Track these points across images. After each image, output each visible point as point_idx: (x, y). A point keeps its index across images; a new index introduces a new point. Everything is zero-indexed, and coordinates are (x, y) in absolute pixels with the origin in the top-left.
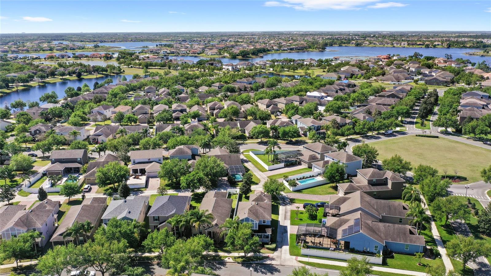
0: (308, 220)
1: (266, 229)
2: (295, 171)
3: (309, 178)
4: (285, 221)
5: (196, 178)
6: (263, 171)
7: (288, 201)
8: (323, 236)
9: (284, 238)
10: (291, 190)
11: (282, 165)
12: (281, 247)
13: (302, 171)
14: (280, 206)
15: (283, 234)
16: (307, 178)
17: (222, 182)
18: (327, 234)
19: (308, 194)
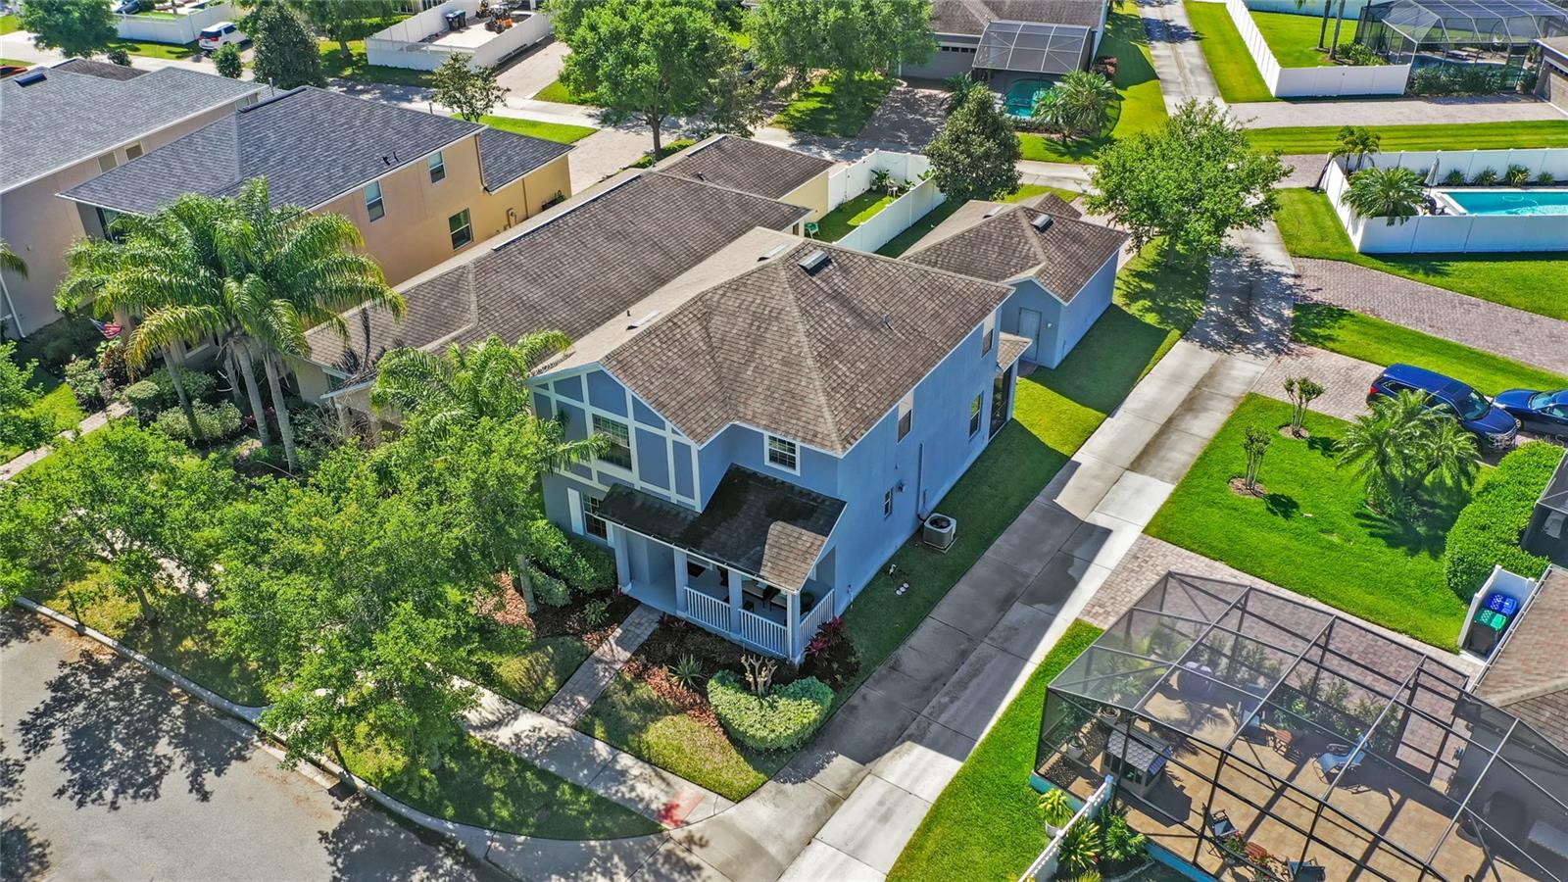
0: (1353, 526)
1: (776, 528)
2: (1467, 127)
3: (1557, 184)
4: (1134, 479)
5: (648, 29)
6: (1238, 95)
7: (1278, 318)
8: (1414, 784)
9: (984, 648)
10: (1356, 241)
11: (1397, 75)
12: (869, 755)
13: (1524, 137)
14: (1182, 346)
15: (1005, 604)
16: (1545, 181)
17: (915, 112)
18: (1459, 782)
19: (1489, 297)
